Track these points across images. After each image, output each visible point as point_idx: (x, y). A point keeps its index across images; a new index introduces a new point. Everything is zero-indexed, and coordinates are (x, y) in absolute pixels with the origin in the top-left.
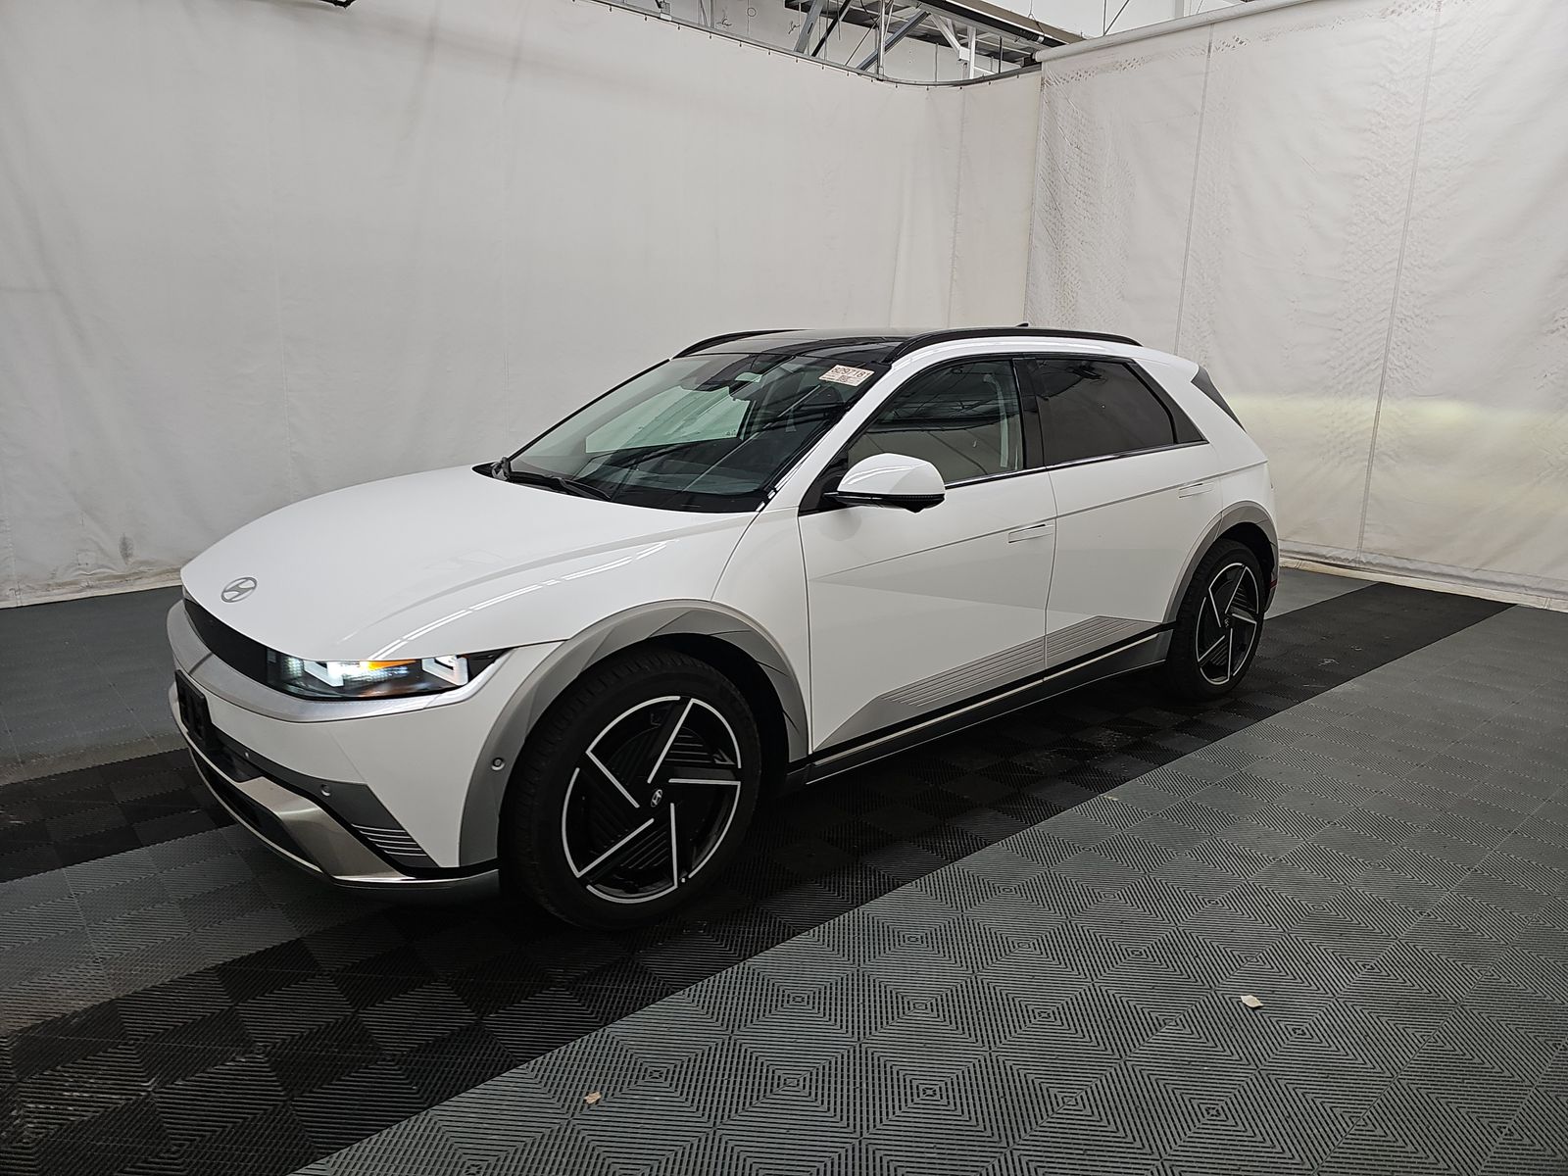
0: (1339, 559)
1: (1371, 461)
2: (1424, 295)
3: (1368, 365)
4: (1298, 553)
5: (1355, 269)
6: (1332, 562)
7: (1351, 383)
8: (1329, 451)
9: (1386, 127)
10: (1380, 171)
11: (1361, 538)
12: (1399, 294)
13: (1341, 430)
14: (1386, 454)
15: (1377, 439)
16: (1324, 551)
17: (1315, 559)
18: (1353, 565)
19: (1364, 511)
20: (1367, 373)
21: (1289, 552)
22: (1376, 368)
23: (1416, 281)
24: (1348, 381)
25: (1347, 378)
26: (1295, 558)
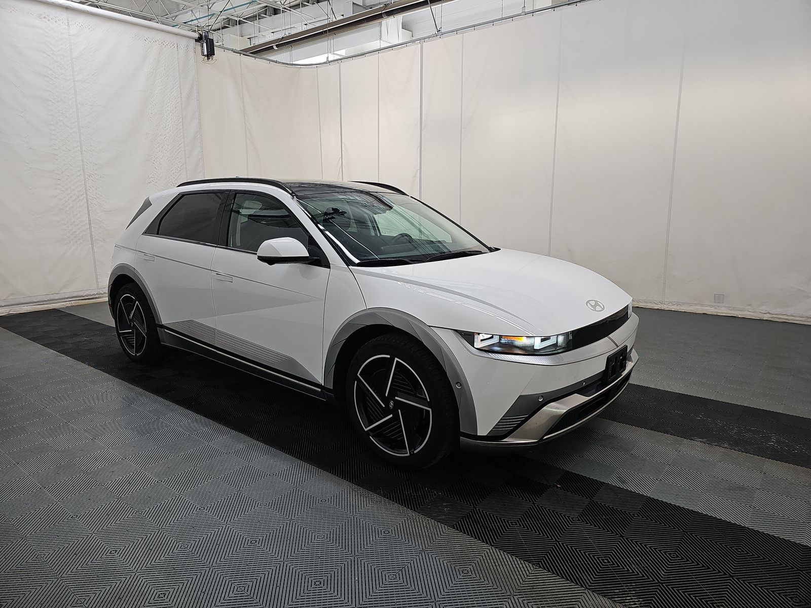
0: (89, 295)
1: (92, 244)
2: (96, 164)
3: (78, 197)
4: (67, 298)
5: (59, 148)
6: (87, 298)
7: (73, 207)
8: (70, 242)
9: (56, 78)
10: (59, 100)
11: (97, 282)
12: (85, 163)
13: (73, 231)
14: (99, 240)
15: (93, 233)
16: (81, 294)
17: (78, 299)
18: (97, 296)
19: (95, 269)
20: (79, 201)
21: (62, 299)
22: (83, 199)
23: (91, 157)
24: (71, 205)
25: (69, 204)
26: (66, 301)
